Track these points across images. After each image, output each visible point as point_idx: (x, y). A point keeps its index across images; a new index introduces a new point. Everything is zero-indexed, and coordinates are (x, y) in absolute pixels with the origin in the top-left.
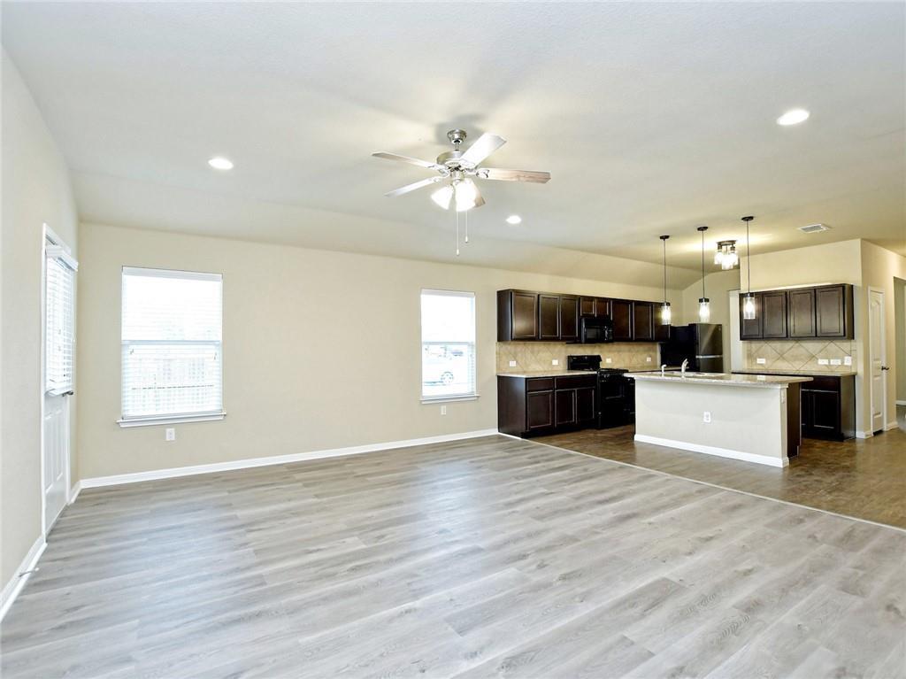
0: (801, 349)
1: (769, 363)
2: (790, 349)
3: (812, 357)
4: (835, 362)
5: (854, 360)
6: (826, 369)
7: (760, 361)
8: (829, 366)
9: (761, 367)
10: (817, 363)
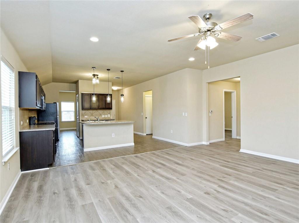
0: (98, 112)
1: (89, 117)
2: (94, 112)
3: (101, 115)
4: (106, 116)
5: (110, 115)
6: (104, 118)
7: (86, 117)
8: (105, 117)
9: (86, 119)
10: (102, 117)
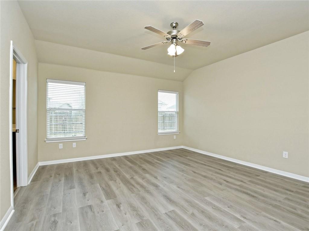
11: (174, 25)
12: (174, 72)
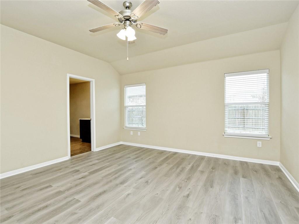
11: (128, 4)
12: (128, 59)
